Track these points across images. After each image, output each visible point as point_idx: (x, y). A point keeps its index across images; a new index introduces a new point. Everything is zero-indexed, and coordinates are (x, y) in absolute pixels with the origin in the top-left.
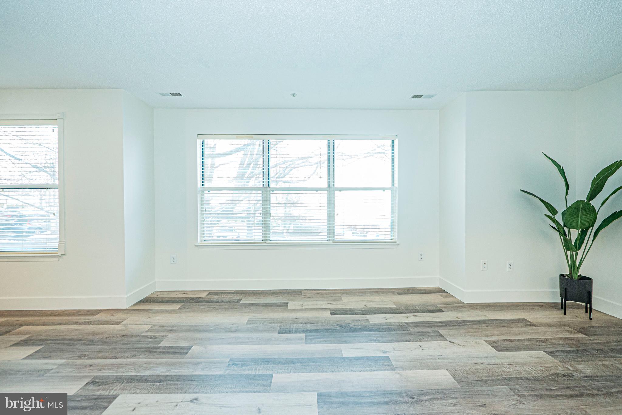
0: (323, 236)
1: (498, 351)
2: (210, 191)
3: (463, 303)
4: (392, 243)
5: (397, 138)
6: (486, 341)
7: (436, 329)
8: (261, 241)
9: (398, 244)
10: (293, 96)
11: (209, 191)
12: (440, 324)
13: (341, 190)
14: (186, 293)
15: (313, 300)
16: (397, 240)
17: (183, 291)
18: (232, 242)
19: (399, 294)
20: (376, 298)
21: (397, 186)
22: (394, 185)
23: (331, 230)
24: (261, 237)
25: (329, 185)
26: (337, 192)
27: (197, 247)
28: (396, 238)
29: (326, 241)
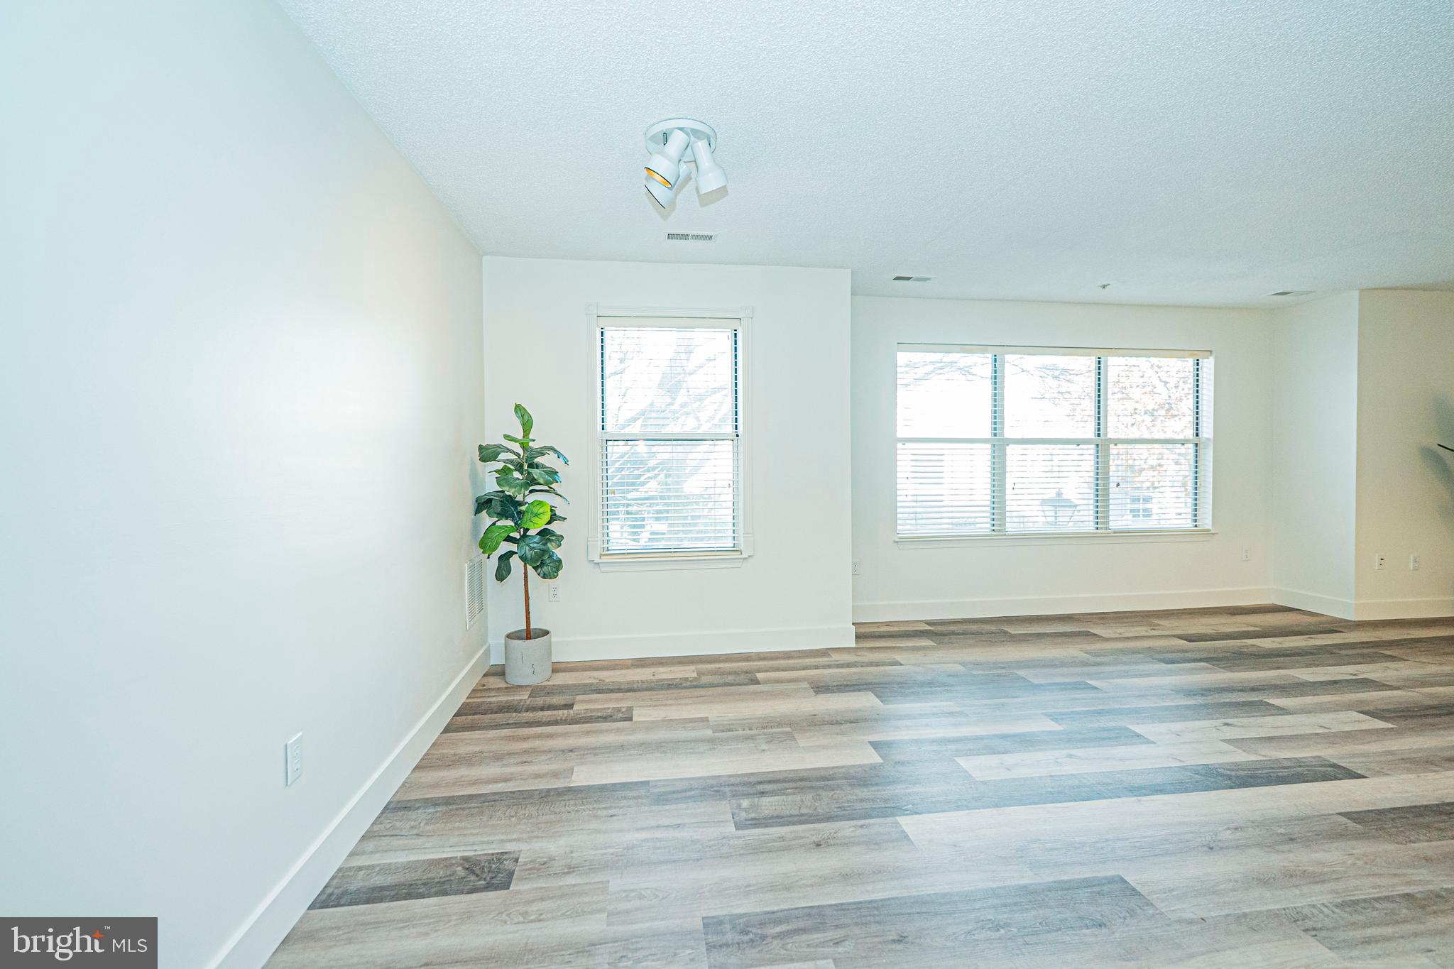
3: (1350, 621)
4: (1197, 532)
5: (1211, 355)
8: (988, 532)
9: (1213, 534)
10: (1104, 287)
12: (1365, 645)
13: (1117, 442)
16: (1209, 527)
21: (1211, 436)
22: (1200, 435)
23: (1103, 512)
24: (989, 525)
25: (1099, 435)
26: (1112, 446)
27: (896, 544)
28: (1207, 522)
29: (1098, 531)
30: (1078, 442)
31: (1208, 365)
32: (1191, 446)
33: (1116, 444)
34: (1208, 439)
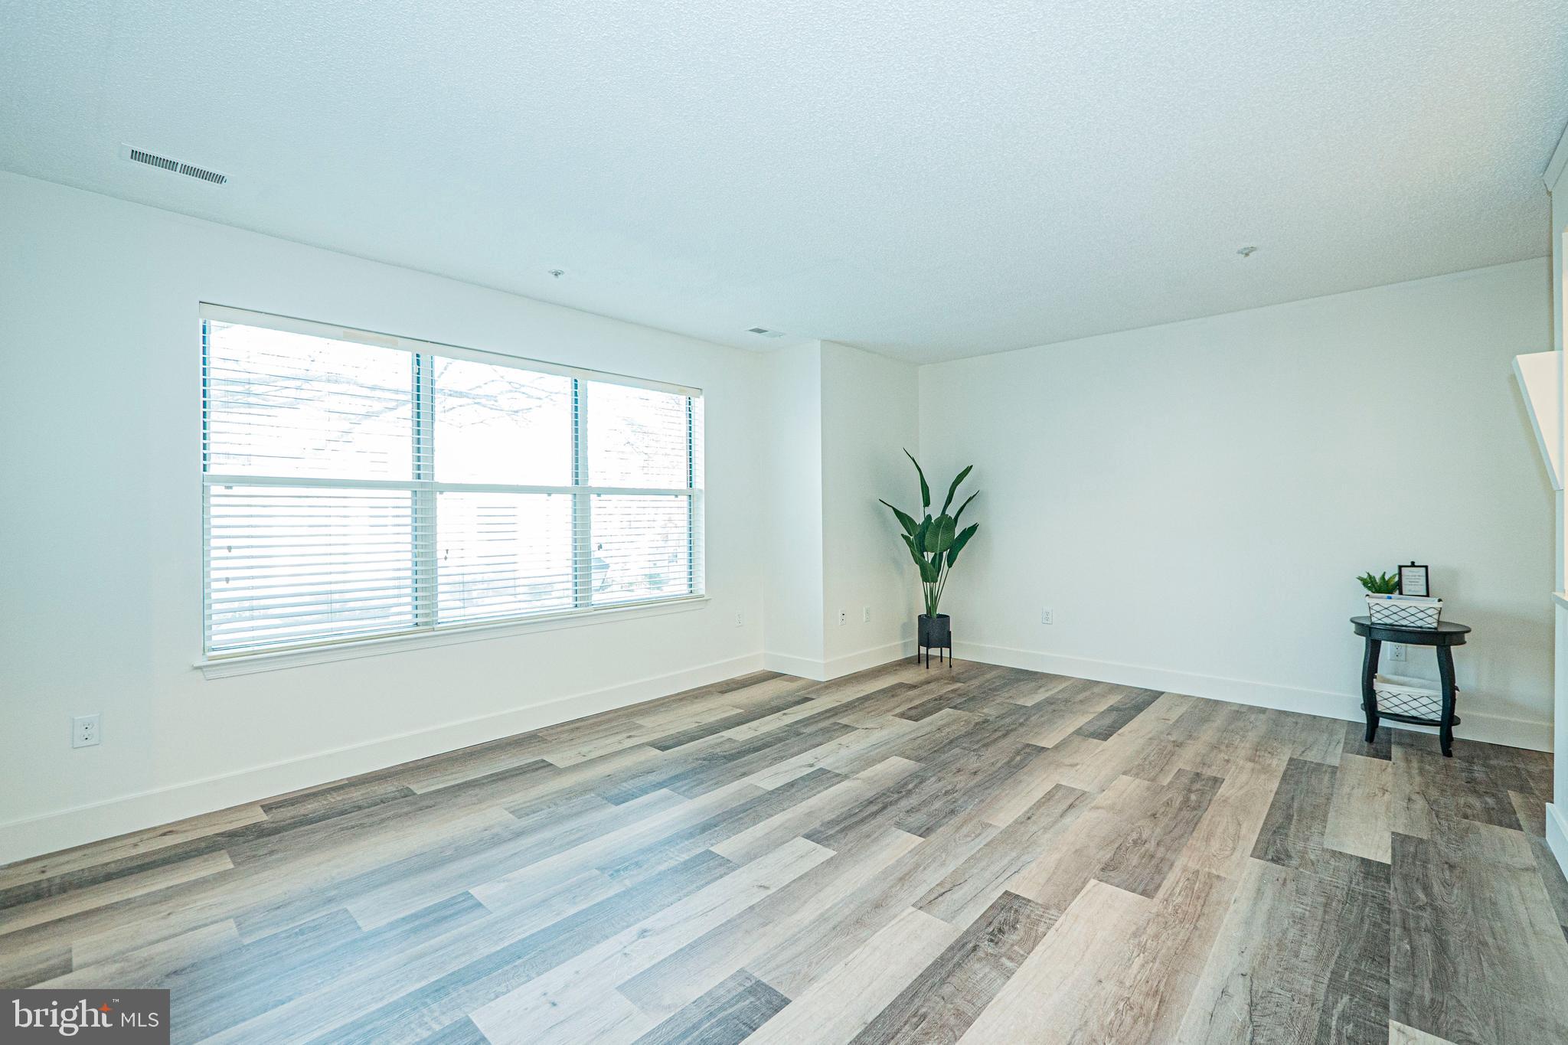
0: (561, 599)
1: (916, 720)
2: (234, 488)
3: (820, 682)
4: (692, 600)
5: (701, 394)
6: (895, 716)
7: (832, 720)
8: (408, 627)
9: (707, 600)
10: (556, 275)
11: (227, 488)
12: (828, 715)
13: (600, 492)
14: (167, 831)
15: (586, 742)
16: (703, 592)
17: (149, 829)
18: (331, 639)
19: (723, 692)
20: (698, 707)
21: (702, 487)
22: (693, 485)
23: (583, 583)
24: (409, 617)
25: (577, 483)
26: (593, 497)
27: (199, 673)
28: (701, 588)
29: (577, 609)
30: (549, 491)
31: (699, 404)
32: (685, 498)
33: (599, 495)
34: (701, 490)
